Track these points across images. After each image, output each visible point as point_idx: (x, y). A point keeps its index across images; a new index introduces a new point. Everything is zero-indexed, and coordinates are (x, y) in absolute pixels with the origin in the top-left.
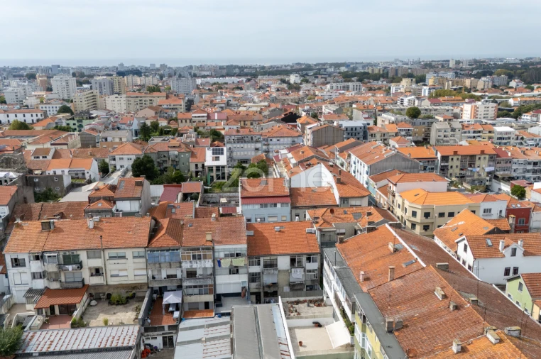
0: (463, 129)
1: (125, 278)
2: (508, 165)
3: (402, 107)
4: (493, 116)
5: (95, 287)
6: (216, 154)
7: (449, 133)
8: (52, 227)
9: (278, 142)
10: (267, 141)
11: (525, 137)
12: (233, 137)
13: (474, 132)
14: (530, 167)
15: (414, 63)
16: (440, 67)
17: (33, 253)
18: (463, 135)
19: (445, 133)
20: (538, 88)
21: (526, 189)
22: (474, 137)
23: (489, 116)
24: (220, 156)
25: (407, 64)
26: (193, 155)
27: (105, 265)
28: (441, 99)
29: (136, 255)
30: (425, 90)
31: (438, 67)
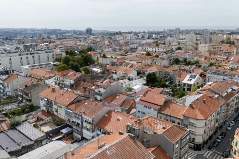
1: (62, 116)
6: (191, 78)
8: (54, 90)
10: (232, 76)
26: (180, 76)
27: (57, 109)
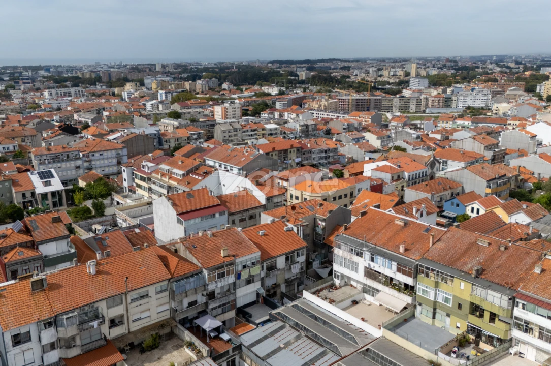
0: (243, 128)
1: (148, 319)
2: (310, 155)
3: (158, 112)
4: (239, 115)
5: (119, 339)
6: (45, 178)
7: (233, 133)
8: (45, 285)
9: (101, 157)
10: (88, 156)
11: (287, 132)
12: (45, 157)
13: (251, 131)
14: (323, 155)
15: (119, 66)
16: (148, 70)
17: (43, 321)
18: (243, 134)
19: (230, 134)
20: (246, 89)
21: (343, 171)
22: (252, 135)
23: (237, 116)
24: (51, 180)
25: (113, 68)
26: (14, 183)
27: (127, 311)
28: (189, 102)
29: (159, 289)
30: (161, 94)
31: (145, 71)
